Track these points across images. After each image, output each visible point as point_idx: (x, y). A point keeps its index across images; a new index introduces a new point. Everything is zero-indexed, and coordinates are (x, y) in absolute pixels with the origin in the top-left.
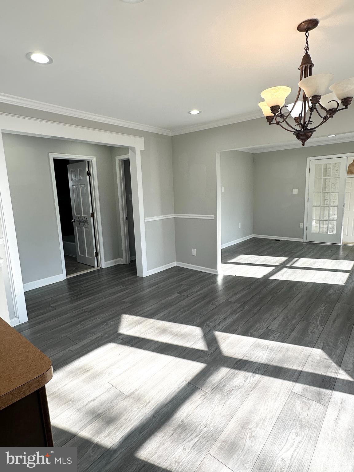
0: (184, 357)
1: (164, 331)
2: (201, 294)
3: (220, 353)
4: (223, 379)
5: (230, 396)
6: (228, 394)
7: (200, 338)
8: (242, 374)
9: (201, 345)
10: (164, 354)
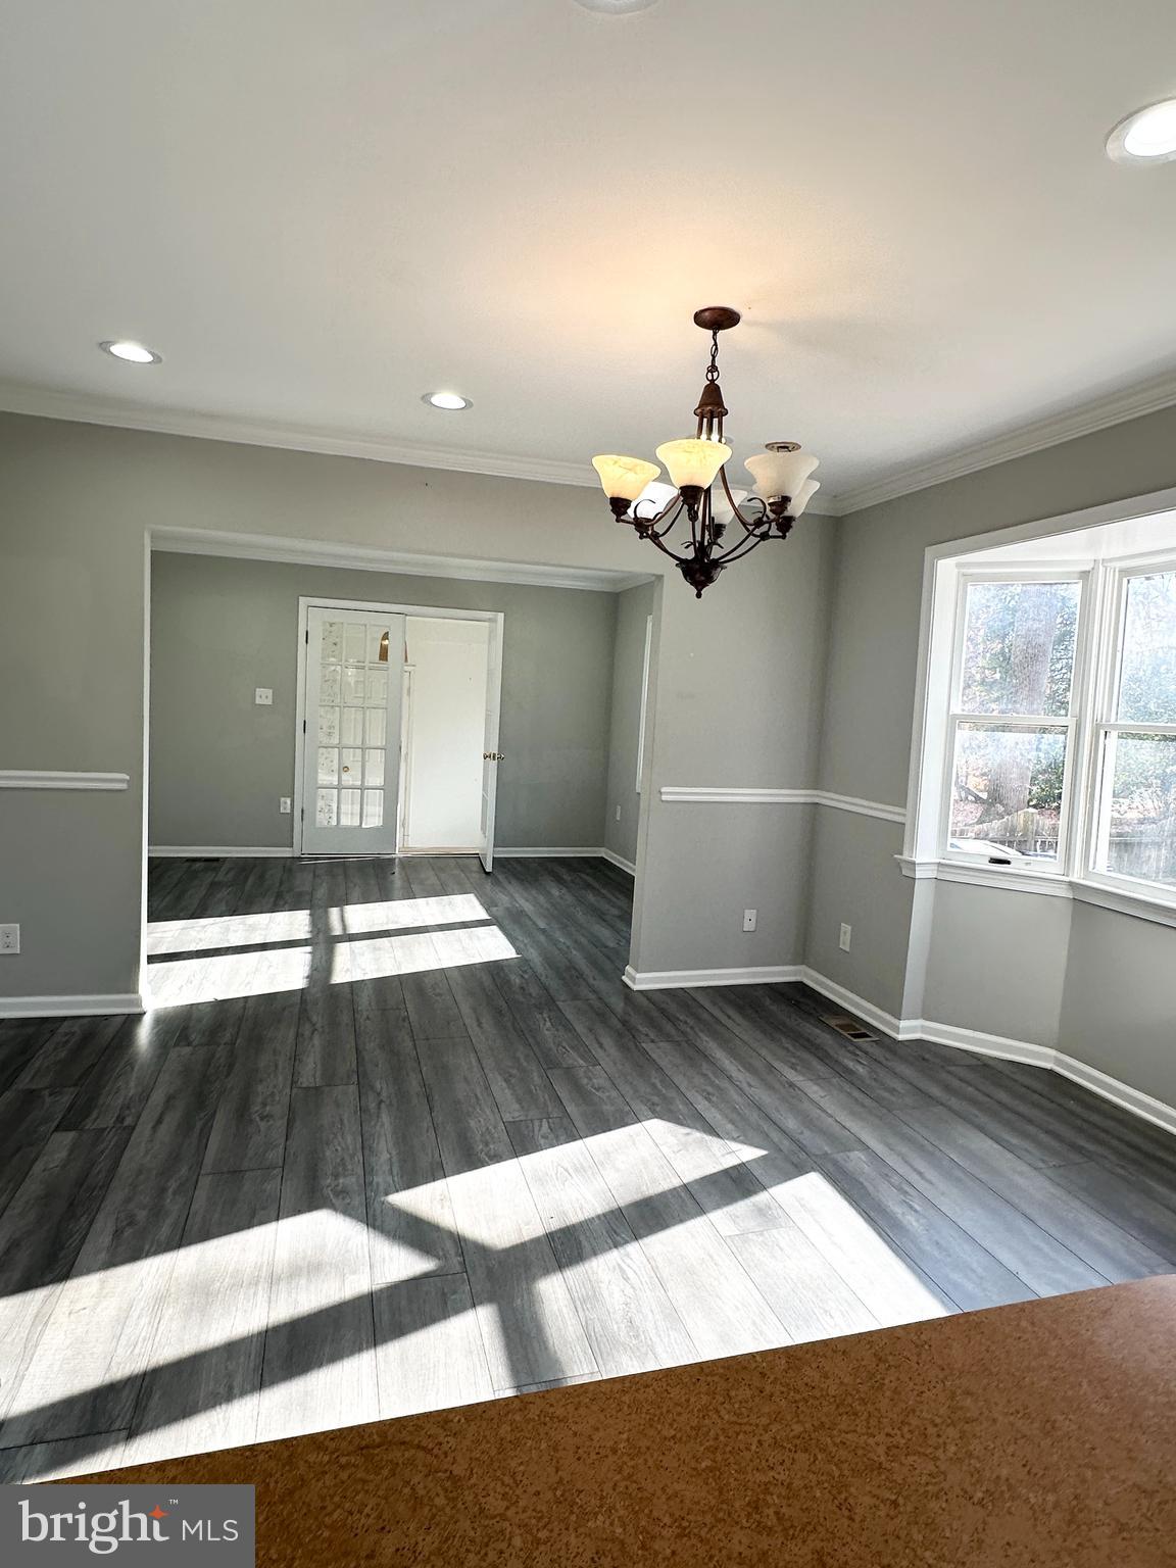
0: (399, 1331)
1: (204, 1295)
2: (170, 1099)
3: (482, 1250)
4: (580, 1310)
5: (646, 1339)
6: (637, 1337)
7: (366, 1241)
8: (598, 1266)
9: (401, 1264)
10: (320, 1365)
